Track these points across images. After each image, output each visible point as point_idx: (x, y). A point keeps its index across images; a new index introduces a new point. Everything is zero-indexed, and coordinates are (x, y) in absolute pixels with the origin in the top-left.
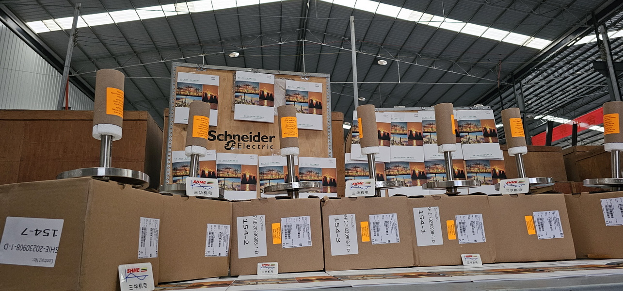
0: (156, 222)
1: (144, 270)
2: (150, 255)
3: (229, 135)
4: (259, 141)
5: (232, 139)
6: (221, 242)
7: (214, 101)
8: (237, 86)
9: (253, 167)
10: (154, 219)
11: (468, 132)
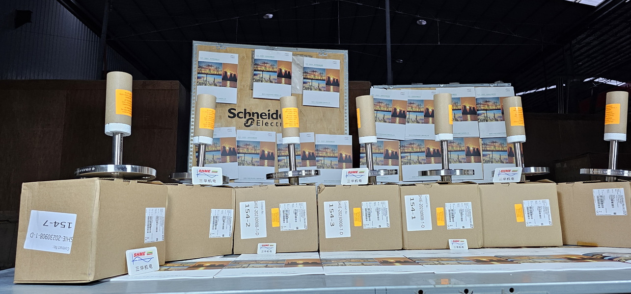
0: (162, 211)
1: (151, 253)
2: (156, 239)
3: (248, 113)
4: (277, 118)
5: (251, 117)
6: (224, 225)
7: (234, 79)
8: (256, 64)
9: (271, 144)
10: (160, 208)
11: (486, 110)
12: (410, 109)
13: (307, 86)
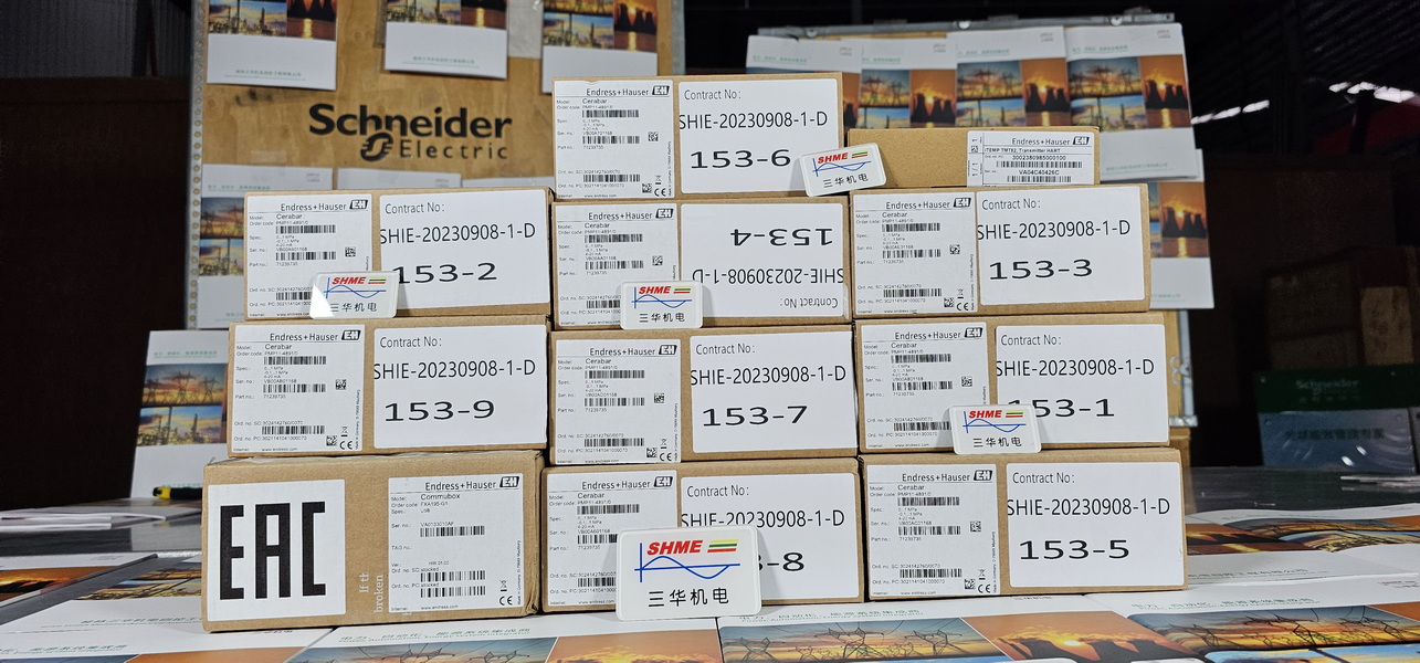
3: (374, 117)
4: (463, 133)
5: (383, 130)
7: (323, 13)
11: (1099, 96)
12: (867, 98)
13: (554, 32)
